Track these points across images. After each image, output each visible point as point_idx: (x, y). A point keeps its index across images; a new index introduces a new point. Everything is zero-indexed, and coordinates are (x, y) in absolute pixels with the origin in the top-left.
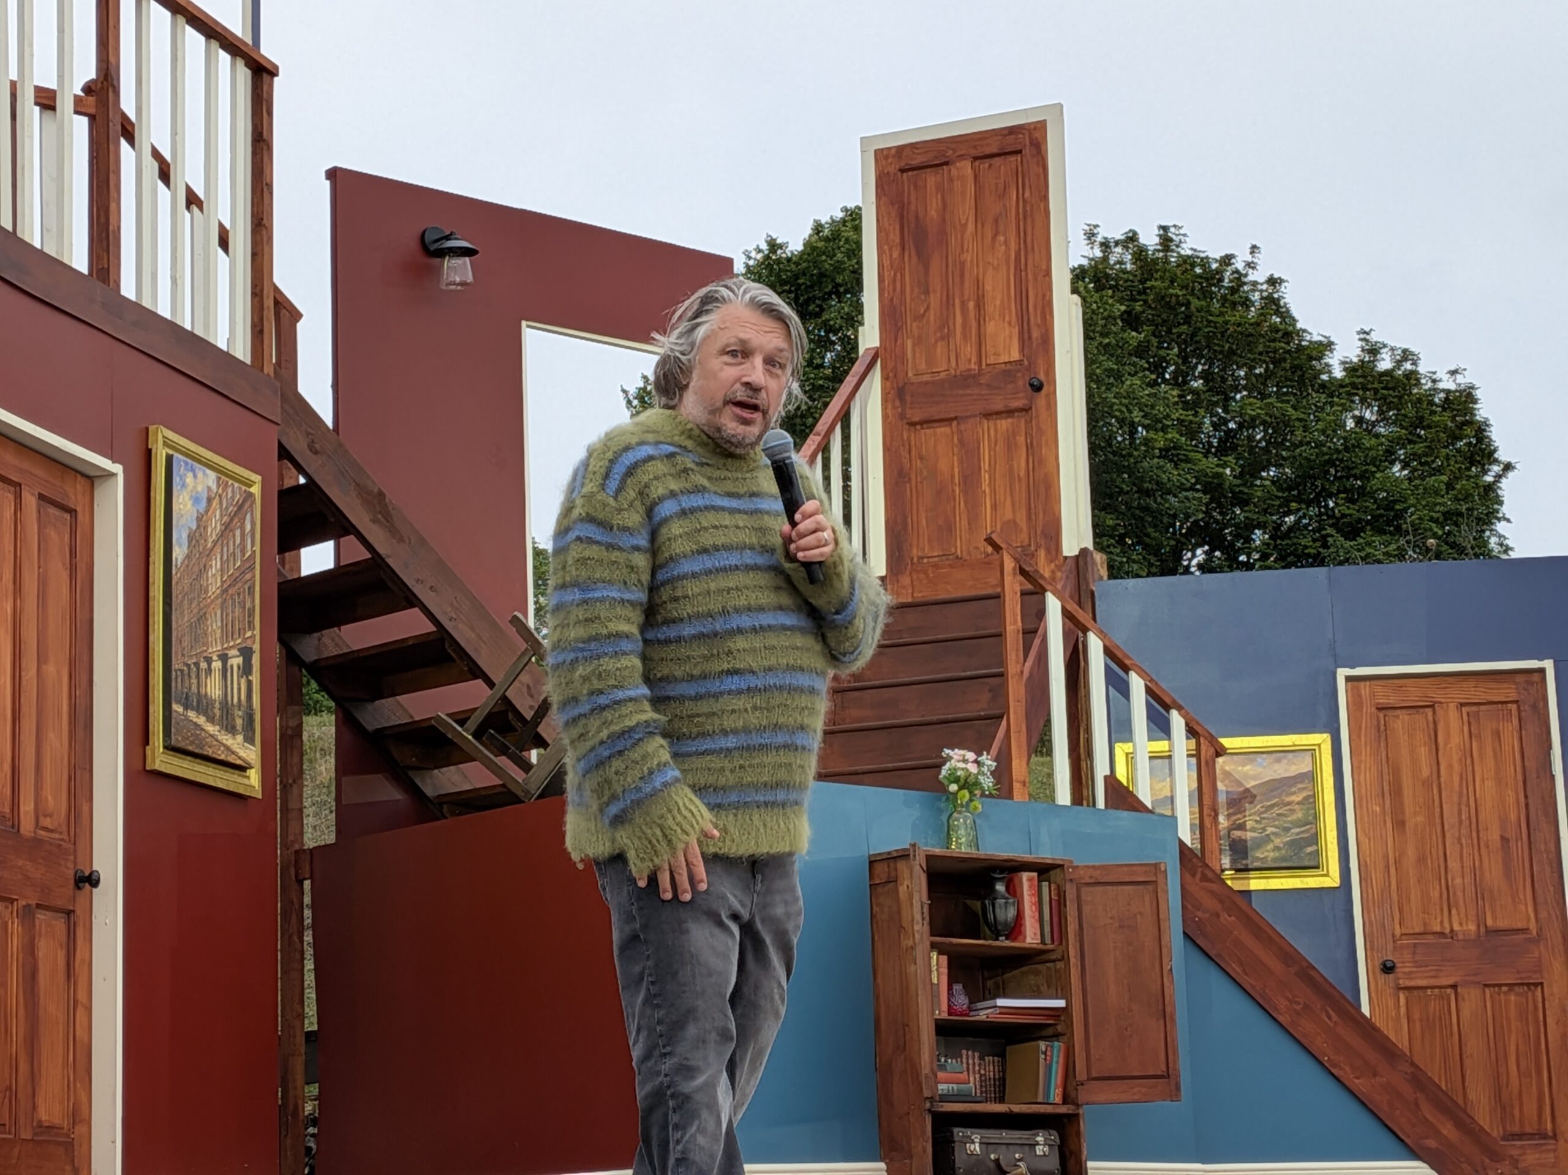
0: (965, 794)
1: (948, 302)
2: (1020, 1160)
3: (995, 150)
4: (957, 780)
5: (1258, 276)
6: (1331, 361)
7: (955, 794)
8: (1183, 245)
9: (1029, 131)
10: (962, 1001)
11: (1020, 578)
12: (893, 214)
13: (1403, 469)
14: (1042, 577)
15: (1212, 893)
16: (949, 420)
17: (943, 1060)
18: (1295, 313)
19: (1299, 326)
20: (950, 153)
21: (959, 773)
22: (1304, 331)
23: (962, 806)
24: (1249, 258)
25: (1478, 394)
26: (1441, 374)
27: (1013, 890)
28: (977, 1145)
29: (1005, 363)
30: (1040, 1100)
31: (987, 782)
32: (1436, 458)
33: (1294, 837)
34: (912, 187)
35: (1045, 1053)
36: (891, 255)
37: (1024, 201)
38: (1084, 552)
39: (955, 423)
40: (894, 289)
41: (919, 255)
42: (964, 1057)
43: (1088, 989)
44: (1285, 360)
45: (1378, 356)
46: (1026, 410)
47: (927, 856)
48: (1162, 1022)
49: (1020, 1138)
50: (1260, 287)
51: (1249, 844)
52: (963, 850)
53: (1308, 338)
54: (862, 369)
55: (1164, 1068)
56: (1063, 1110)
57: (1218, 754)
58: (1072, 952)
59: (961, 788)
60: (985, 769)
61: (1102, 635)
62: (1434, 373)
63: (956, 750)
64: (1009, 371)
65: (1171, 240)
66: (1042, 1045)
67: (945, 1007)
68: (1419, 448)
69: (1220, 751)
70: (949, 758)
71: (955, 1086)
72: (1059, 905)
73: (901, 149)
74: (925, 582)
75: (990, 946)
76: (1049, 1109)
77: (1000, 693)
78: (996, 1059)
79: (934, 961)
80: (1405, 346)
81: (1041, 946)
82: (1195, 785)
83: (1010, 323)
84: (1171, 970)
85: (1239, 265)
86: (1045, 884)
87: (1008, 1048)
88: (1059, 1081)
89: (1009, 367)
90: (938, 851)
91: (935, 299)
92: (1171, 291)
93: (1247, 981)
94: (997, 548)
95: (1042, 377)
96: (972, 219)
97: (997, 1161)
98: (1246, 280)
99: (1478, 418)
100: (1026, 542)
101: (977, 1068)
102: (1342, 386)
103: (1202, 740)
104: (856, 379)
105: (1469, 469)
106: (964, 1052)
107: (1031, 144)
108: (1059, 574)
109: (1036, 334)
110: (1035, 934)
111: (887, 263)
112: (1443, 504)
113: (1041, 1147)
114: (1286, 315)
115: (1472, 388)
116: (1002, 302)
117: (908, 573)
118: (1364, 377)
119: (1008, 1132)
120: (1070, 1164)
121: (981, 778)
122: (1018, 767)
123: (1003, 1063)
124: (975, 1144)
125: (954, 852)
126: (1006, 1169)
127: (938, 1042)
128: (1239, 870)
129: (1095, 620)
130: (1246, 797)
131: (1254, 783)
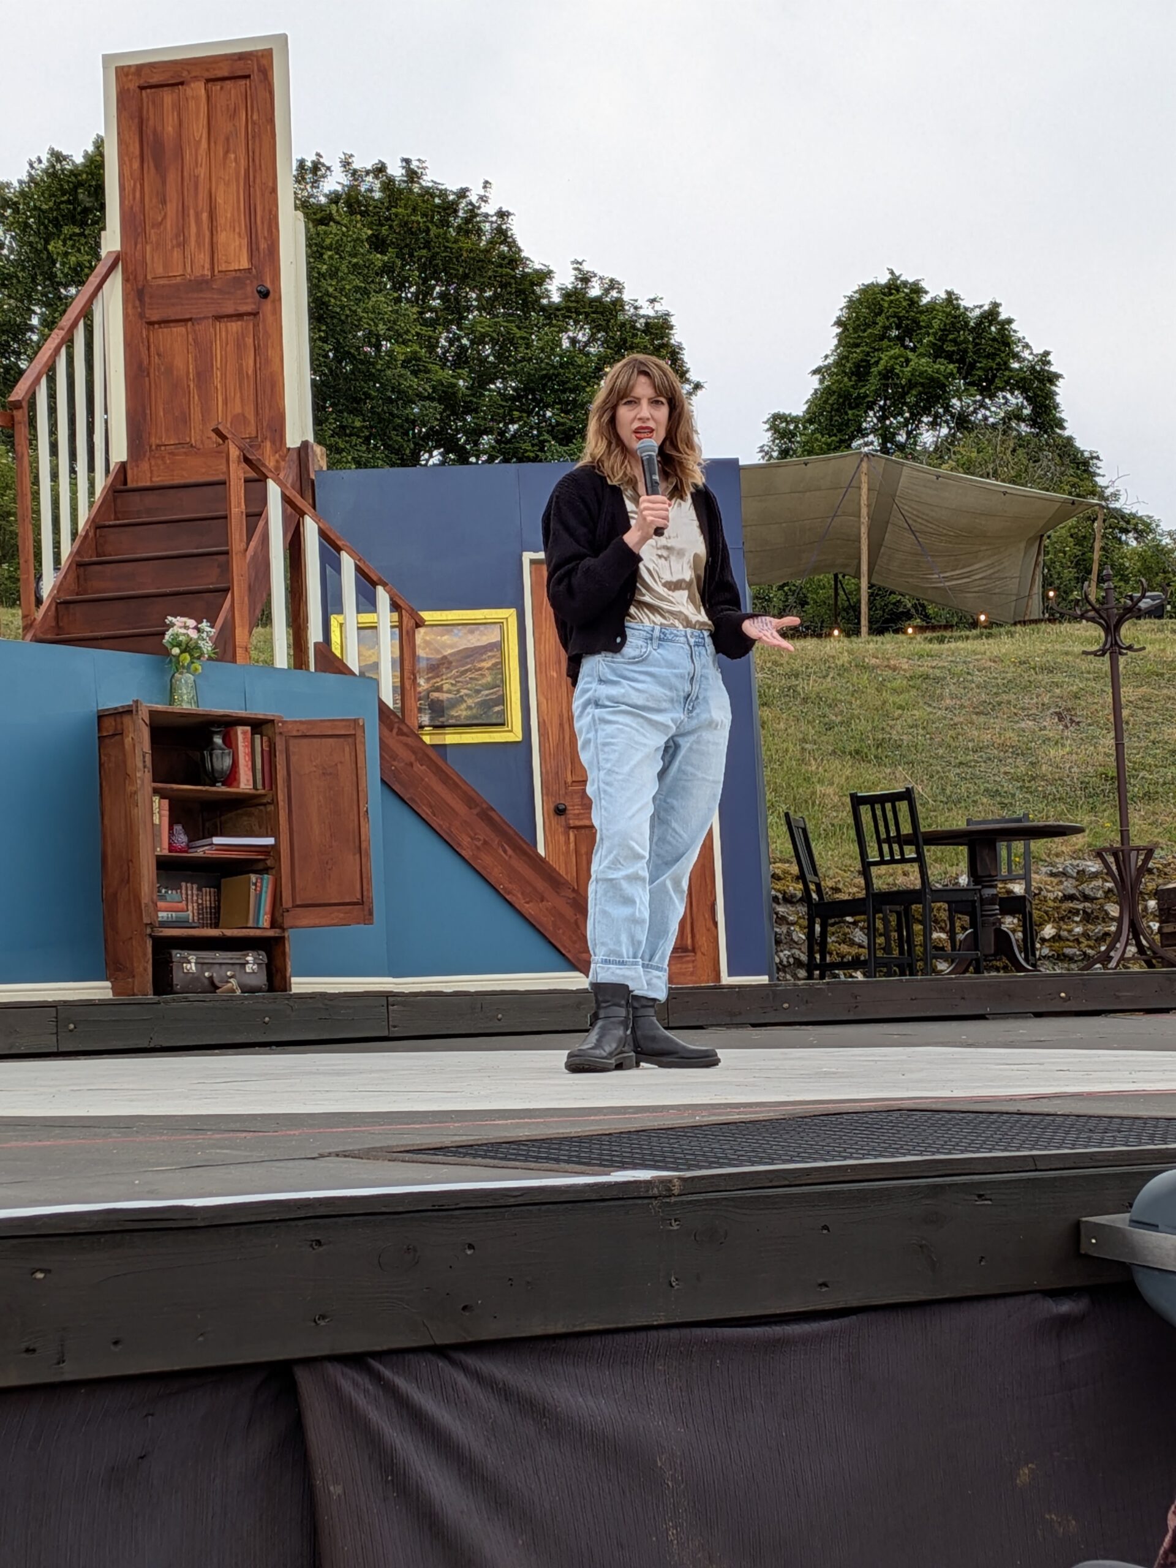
0: (187, 657)
1: (183, 211)
2: (231, 977)
3: (226, 74)
4: (179, 645)
5: (489, 209)
6: (549, 288)
7: (177, 657)
8: (424, 178)
9: (257, 57)
10: (182, 839)
11: (244, 465)
12: (133, 128)
14: (265, 466)
15: (406, 745)
16: (186, 321)
17: (163, 891)
18: (519, 242)
19: (523, 255)
20: (185, 74)
21: (181, 638)
22: (528, 259)
23: (183, 667)
24: (482, 192)
25: (672, 320)
26: (642, 302)
27: (229, 742)
28: (193, 965)
29: (235, 271)
30: (250, 924)
31: (207, 647)
33: (484, 698)
34: (150, 103)
35: (255, 884)
36: (131, 166)
37: (254, 123)
38: (305, 445)
39: (190, 324)
40: (134, 198)
41: (157, 167)
42: (184, 888)
43: (295, 829)
44: (511, 285)
45: (590, 284)
46: (255, 314)
47: (150, 712)
48: (358, 856)
49: (232, 959)
50: (490, 219)
51: (445, 704)
52: (185, 706)
53: (531, 266)
54: (104, 270)
55: (359, 896)
56: (271, 933)
57: (418, 626)
58: (281, 797)
59: (182, 652)
60: (205, 635)
61: (318, 520)
62: (637, 301)
63: (179, 618)
64: (239, 278)
65: (414, 172)
66: (253, 878)
67: (166, 845)
69: (420, 623)
70: (172, 625)
71: (174, 914)
72: (270, 755)
73: (140, 68)
74: (162, 467)
75: (206, 791)
76: (258, 933)
77: (226, 569)
78: (212, 890)
79: (156, 805)
80: (611, 276)
81: (253, 792)
82: (398, 652)
83: (239, 234)
84: (367, 811)
85: (473, 198)
86: (258, 737)
87: (223, 880)
88: (268, 910)
89: (238, 274)
90: (160, 707)
91: (172, 208)
92: (413, 218)
93: (435, 822)
94: (224, 438)
95: (269, 285)
96: (205, 135)
97: (211, 978)
98: (479, 211)
99: (673, 342)
100: (254, 435)
101: (195, 898)
102: (558, 310)
103: (403, 611)
104: (98, 280)
106: (183, 884)
107: (259, 70)
108: (283, 463)
109: (263, 245)
110: (248, 781)
111: (127, 173)
113: (251, 965)
114: (513, 245)
115: (668, 315)
116: (233, 215)
117: (147, 459)
118: (577, 302)
119: (221, 953)
120: (276, 979)
121: (201, 643)
122: (240, 634)
123: (219, 893)
124: (190, 964)
125: (176, 708)
126: (219, 984)
127: (158, 874)
128: (435, 727)
129: (314, 507)
130: (444, 664)
131: (449, 651)
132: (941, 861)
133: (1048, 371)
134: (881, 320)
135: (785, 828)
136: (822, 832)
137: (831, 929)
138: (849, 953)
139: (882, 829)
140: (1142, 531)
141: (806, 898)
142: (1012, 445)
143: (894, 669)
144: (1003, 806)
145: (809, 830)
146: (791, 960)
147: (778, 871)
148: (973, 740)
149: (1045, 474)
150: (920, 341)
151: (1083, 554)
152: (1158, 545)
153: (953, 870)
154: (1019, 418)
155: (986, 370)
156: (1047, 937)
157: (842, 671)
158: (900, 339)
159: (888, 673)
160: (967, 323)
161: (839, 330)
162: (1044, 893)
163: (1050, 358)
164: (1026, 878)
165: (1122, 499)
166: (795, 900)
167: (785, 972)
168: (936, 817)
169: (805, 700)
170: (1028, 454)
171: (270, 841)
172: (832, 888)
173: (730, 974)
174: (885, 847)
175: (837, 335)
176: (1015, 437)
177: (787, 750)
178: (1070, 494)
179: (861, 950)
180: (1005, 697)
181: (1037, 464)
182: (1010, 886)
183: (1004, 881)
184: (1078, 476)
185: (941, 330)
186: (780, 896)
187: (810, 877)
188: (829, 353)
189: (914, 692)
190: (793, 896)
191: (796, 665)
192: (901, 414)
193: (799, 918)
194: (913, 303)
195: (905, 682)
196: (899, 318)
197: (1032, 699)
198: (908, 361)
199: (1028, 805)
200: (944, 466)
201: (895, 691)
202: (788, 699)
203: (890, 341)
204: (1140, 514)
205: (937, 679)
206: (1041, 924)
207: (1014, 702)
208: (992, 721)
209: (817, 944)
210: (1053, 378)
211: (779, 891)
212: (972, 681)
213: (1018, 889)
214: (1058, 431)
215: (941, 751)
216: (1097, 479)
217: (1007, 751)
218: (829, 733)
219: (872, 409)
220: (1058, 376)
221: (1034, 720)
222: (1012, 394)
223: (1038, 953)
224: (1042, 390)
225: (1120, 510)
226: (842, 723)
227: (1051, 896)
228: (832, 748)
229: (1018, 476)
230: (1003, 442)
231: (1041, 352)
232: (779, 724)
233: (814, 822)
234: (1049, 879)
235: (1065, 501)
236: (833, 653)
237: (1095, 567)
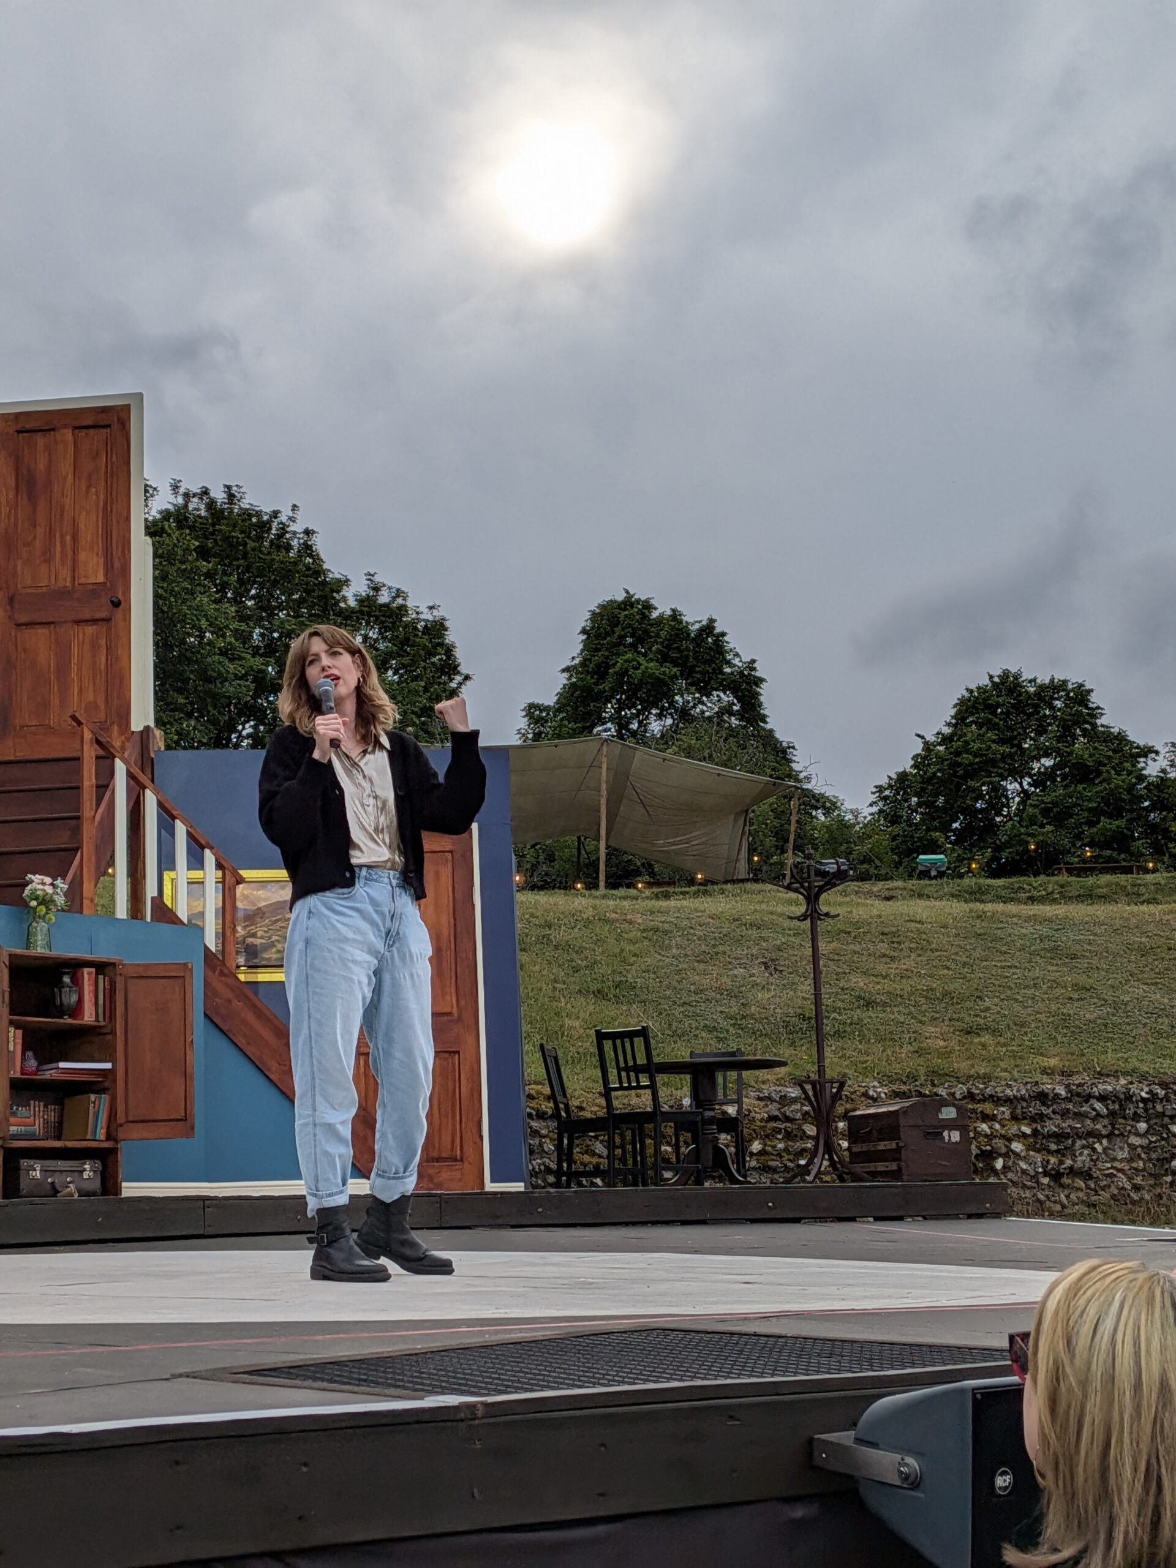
0: (42, 909)
1: (50, 534)
2: (71, 1182)
3: (90, 423)
4: (36, 898)
5: (297, 527)
6: (347, 594)
7: (35, 909)
8: (243, 501)
9: (117, 410)
10: (32, 1063)
11: (95, 745)
13: (394, 674)
14: (113, 747)
15: (226, 984)
16: (48, 624)
17: (15, 1108)
18: (323, 556)
19: (325, 566)
20: (56, 422)
21: (38, 893)
22: (329, 571)
23: (39, 917)
24: (291, 514)
25: (447, 624)
26: (423, 609)
27: (77, 982)
28: (38, 1172)
29: (93, 584)
30: (89, 1137)
31: (60, 900)
32: (417, 668)
34: (25, 445)
35: (94, 1103)
37: (112, 464)
38: (147, 729)
39: (52, 626)
41: (29, 497)
42: (32, 1105)
43: (129, 1055)
44: (314, 591)
45: (380, 593)
46: (107, 620)
47: (10, 955)
48: (183, 1080)
49: (72, 1167)
50: (298, 536)
51: (259, 947)
52: (39, 951)
53: (331, 576)
55: (183, 1114)
56: (106, 1145)
57: (238, 883)
58: (119, 1028)
59: (39, 904)
60: (59, 890)
61: (156, 792)
62: (418, 607)
63: (37, 876)
64: (95, 590)
65: (234, 496)
66: (93, 1097)
67: (18, 1069)
68: (406, 660)
69: (240, 881)
70: (32, 881)
71: (23, 1128)
72: (111, 992)
73: (18, 416)
74: (24, 744)
75: (55, 1023)
76: (94, 1144)
77: (76, 832)
78: (57, 1107)
79: (11, 1034)
80: (398, 587)
81: (95, 1023)
82: (220, 904)
83: (97, 554)
84: (192, 1042)
85: (283, 518)
86: (101, 977)
87: (66, 1099)
88: (104, 1125)
89: (95, 587)
90: (19, 951)
91: (40, 531)
92: (233, 534)
93: (249, 1050)
94: (79, 722)
95: (120, 597)
97: (52, 1183)
98: (288, 529)
99: (447, 641)
100: (103, 719)
101: (42, 1114)
102: (353, 612)
103: (227, 871)
105: (440, 677)
106: (32, 1102)
107: (119, 421)
108: (127, 744)
109: (117, 564)
110: (91, 1014)
112: (420, 702)
113: (87, 1172)
114: (317, 558)
115: (444, 619)
116: (92, 538)
117: (11, 737)
118: (369, 607)
119: (63, 1162)
120: (109, 1185)
121: (56, 897)
122: (87, 887)
123: (62, 1110)
124: (36, 1171)
125: (32, 952)
126: (59, 1189)
127: (11, 1095)
128: (250, 967)
129: (153, 781)
130: (258, 914)
131: (264, 904)
132: (668, 1085)
133: (754, 677)
134: (618, 630)
135: (539, 1055)
136: (570, 1059)
137: (576, 1142)
138: (590, 1163)
139: (621, 1058)
140: (829, 808)
141: (556, 1115)
142: (724, 735)
143: (631, 922)
144: (720, 1039)
145: (559, 1057)
146: (542, 1168)
147: (532, 1092)
148: (694, 984)
149: (751, 760)
150: (650, 649)
151: (782, 825)
152: (842, 820)
153: (678, 1093)
154: (731, 713)
155: (702, 673)
156: (755, 1151)
157: (587, 923)
158: (633, 646)
159: (626, 926)
160: (689, 635)
161: (584, 637)
162: (753, 1114)
163: (755, 665)
164: (739, 1102)
165: (814, 782)
166: (546, 1116)
167: (537, 1177)
168: (664, 1047)
169: (556, 947)
170: (737, 742)
171: (108, 1066)
172: (577, 1107)
173: (492, 1181)
174: (624, 1074)
175: (582, 641)
176: (727, 729)
177: (541, 989)
178: (771, 776)
179: (601, 1160)
180: (721, 948)
181: (745, 751)
182: (724, 1108)
183: (721, 1104)
184: (777, 763)
185: (666, 639)
186: (534, 1113)
187: (559, 1098)
188: (576, 655)
189: (646, 943)
190: (545, 1113)
191: (550, 917)
192: (634, 706)
193: (550, 1132)
194: (644, 617)
195: (639, 934)
196: (633, 629)
197: (743, 950)
198: (640, 665)
199: (740, 1039)
200: (669, 751)
201: (630, 941)
202: (542, 946)
203: (625, 647)
204: (827, 795)
205: (666, 932)
206: (750, 1141)
207: (728, 953)
208: (711, 968)
209: (564, 1154)
210: (759, 681)
211: (533, 1108)
212: (694, 935)
213: (731, 1110)
214: (762, 724)
215: (668, 993)
216: (793, 765)
217: (722, 994)
218: (576, 975)
219: (611, 702)
220: (762, 680)
221: (745, 968)
222: (725, 693)
223: (747, 1165)
224: (749, 691)
225: (811, 791)
226: (586, 967)
227: (758, 1116)
228: (578, 988)
229: (730, 760)
230: (717, 732)
231: (749, 660)
232: (535, 965)
233: (563, 1050)
234: (756, 1102)
235: (768, 783)
236: (580, 908)
237: (792, 838)
